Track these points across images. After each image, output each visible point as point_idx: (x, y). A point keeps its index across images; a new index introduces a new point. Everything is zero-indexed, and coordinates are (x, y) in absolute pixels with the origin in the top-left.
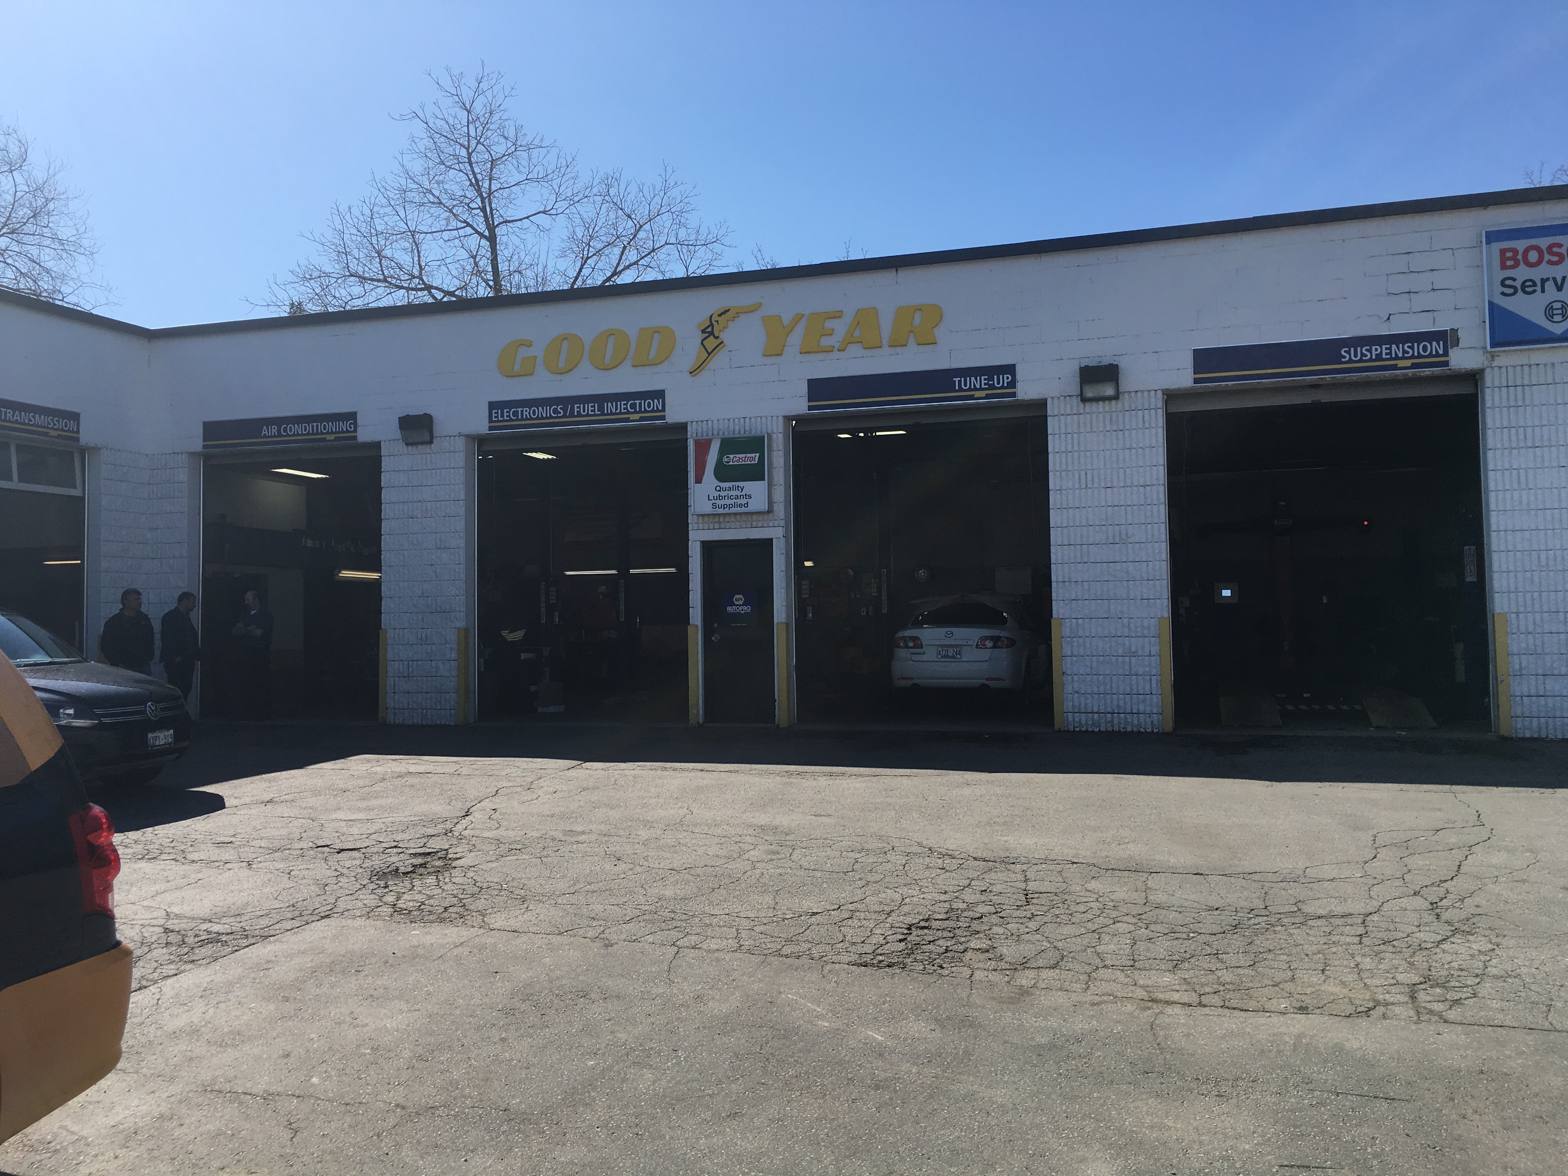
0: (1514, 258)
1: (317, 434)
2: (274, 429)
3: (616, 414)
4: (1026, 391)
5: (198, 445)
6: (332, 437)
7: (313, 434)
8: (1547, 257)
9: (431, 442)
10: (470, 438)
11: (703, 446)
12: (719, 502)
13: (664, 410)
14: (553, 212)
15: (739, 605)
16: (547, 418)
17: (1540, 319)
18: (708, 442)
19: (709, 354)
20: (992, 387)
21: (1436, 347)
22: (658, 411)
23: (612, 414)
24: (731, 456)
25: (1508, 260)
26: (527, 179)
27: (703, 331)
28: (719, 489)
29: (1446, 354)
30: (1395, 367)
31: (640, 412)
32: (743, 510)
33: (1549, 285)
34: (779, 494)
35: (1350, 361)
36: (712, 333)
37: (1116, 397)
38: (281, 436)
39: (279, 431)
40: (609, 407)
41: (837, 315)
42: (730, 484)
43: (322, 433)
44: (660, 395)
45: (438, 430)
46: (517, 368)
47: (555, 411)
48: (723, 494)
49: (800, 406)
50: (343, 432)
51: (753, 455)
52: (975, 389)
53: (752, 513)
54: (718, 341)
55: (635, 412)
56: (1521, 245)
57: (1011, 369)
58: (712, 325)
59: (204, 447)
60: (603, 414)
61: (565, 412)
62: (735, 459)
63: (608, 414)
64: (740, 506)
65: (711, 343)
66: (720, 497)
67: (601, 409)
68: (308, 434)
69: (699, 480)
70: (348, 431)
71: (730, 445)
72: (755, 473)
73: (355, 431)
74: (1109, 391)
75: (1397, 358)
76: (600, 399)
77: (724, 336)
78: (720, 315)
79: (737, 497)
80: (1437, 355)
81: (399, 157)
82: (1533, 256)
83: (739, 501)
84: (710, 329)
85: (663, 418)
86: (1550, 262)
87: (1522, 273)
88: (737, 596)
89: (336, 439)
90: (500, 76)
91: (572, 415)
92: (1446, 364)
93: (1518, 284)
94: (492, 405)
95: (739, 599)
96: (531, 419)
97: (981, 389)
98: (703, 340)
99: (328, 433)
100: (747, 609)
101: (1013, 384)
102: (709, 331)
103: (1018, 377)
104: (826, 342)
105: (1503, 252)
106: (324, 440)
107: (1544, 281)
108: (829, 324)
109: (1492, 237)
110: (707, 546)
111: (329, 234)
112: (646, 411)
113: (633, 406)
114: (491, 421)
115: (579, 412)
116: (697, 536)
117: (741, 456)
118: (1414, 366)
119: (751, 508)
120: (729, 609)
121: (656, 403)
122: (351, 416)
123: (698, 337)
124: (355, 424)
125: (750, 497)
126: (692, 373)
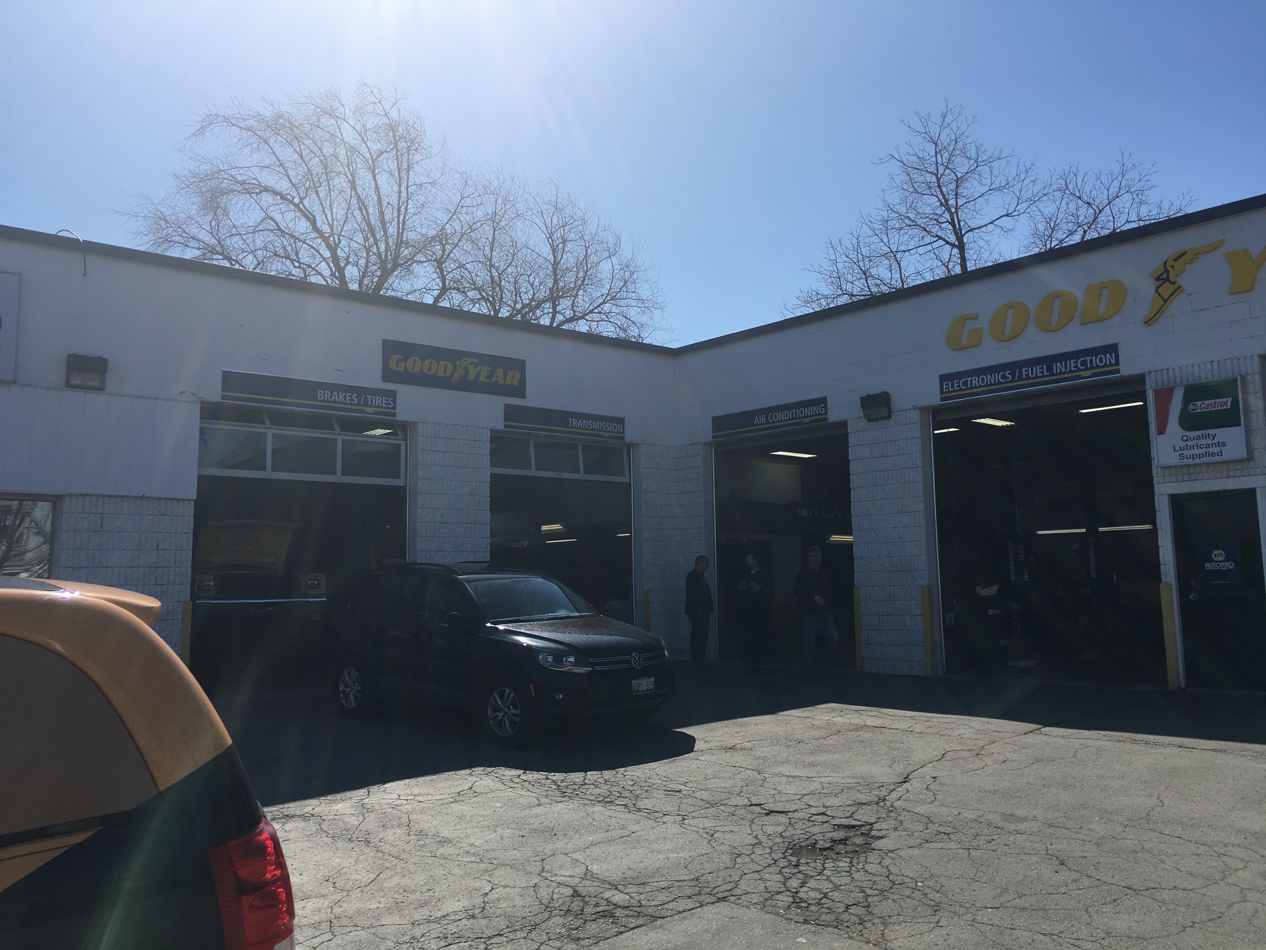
1: (796, 418)
2: (763, 418)
3: (1065, 373)
5: (708, 435)
6: (807, 420)
7: (793, 419)
9: (889, 417)
10: (925, 410)
11: (1164, 396)
12: (1186, 452)
13: (1117, 363)
14: (1015, 213)
15: (1218, 561)
16: (995, 384)
18: (1170, 391)
19: (1165, 301)
22: (1111, 364)
23: (1061, 373)
24: (1198, 403)
26: (990, 190)
27: (1157, 279)
28: (1186, 439)
31: (1092, 368)
32: (1217, 458)
36: (1167, 279)
38: (768, 422)
39: (767, 419)
40: (1058, 367)
42: (1199, 433)
43: (800, 418)
44: (1113, 349)
45: (895, 405)
46: (964, 341)
47: (1004, 377)
48: (1190, 443)
50: (816, 415)
51: (1224, 400)
53: (1228, 462)
54: (1176, 286)
55: (1087, 369)
58: (1166, 271)
59: (714, 437)
60: (1052, 374)
61: (1013, 377)
62: (1201, 406)
63: (1057, 374)
64: (1213, 454)
65: (1166, 290)
66: (1187, 447)
67: (1050, 369)
68: (789, 419)
69: (1161, 431)
70: (820, 414)
71: (1196, 392)
72: (1229, 419)
73: (826, 413)
76: (1049, 361)
77: (1180, 281)
78: (1175, 260)
79: (1208, 446)
81: (881, 194)
83: (1211, 450)
84: (1165, 276)
85: (1118, 371)
88: (1215, 552)
89: (811, 422)
90: (962, 108)
91: (1020, 378)
94: (943, 378)
95: (1218, 555)
96: (980, 386)
98: (1157, 288)
99: (805, 417)
100: (1229, 565)
102: (1164, 278)
106: (802, 423)
110: (1176, 501)
111: (826, 265)
112: (1098, 367)
113: (1084, 363)
114: (942, 392)
115: (1027, 375)
116: (1164, 489)
117: (1209, 402)
119: (1226, 456)
120: (1208, 566)
121: (1109, 358)
122: (823, 401)
123: (1151, 286)
124: (826, 407)
125: (1224, 444)
126: (1147, 322)
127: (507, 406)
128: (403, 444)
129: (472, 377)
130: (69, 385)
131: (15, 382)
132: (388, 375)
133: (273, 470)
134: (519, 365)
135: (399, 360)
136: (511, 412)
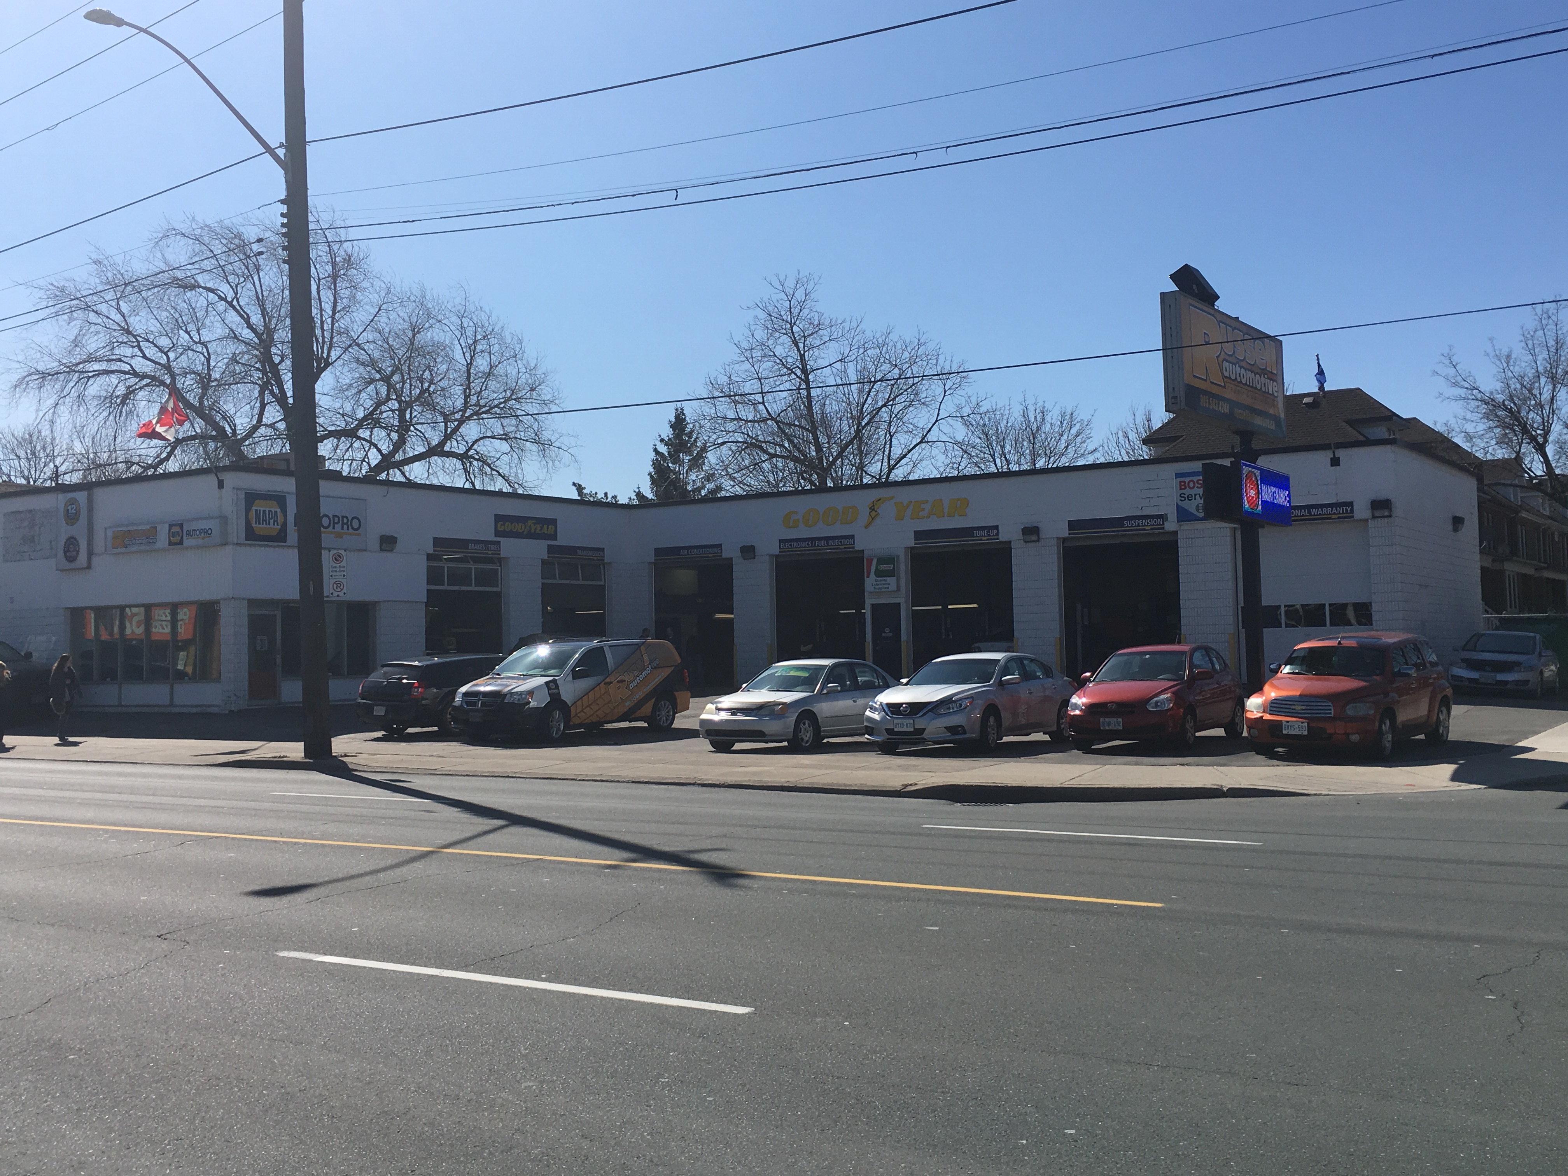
0: (1184, 485)
1: (705, 554)
2: (686, 552)
3: (834, 546)
4: (1003, 537)
5: (652, 559)
6: (710, 555)
7: (703, 554)
8: (1196, 485)
9: (754, 558)
10: (771, 556)
11: (870, 561)
12: (877, 587)
13: (854, 544)
15: (887, 632)
16: (804, 547)
17: (1194, 511)
18: (872, 560)
19: (873, 519)
20: (989, 535)
21: (1160, 521)
22: (851, 544)
23: (832, 545)
24: (881, 566)
25: (1182, 486)
27: (870, 508)
28: (876, 581)
29: (1163, 524)
30: (1145, 530)
31: (844, 545)
32: (887, 590)
33: (1197, 497)
34: (903, 583)
35: (1128, 526)
36: (874, 509)
37: (1038, 541)
38: (689, 555)
40: (831, 542)
41: (927, 502)
42: (881, 578)
43: (707, 553)
44: (852, 537)
45: (757, 552)
46: (791, 525)
47: (808, 544)
48: (878, 583)
49: (911, 543)
50: (716, 553)
51: (891, 565)
52: (982, 536)
53: (891, 592)
54: (877, 513)
55: (842, 545)
56: (1187, 480)
57: (997, 527)
58: (874, 505)
59: (655, 560)
60: (828, 545)
61: (812, 545)
62: (883, 567)
63: (830, 546)
64: (886, 588)
65: (873, 513)
66: (877, 585)
67: (827, 543)
68: (701, 554)
69: (868, 577)
70: (718, 553)
71: (881, 561)
72: (891, 574)
73: (721, 553)
74: (1034, 538)
75: (1145, 526)
76: (827, 539)
77: (879, 511)
78: (877, 501)
79: (884, 584)
80: (1160, 525)
82: (1191, 485)
83: (885, 586)
84: (873, 507)
85: (854, 548)
86: (1198, 487)
87: (1188, 492)
89: (713, 556)
91: (815, 546)
92: (1163, 528)
93: (1186, 496)
94: (781, 541)
95: (887, 630)
96: (798, 547)
97: (985, 536)
98: (870, 513)
99: (709, 553)
100: (891, 635)
101: (997, 534)
102: (872, 509)
103: (1000, 531)
104: (921, 514)
105: (1180, 482)
106: (708, 557)
107: (1195, 495)
108: (923, 506)
109: (1178, 475)
110: (873, 606)
112: (846, 544)
113: (841, 542)
114: (780, 548)
115: (818, 545)
116: (869, 602)
117: (885, 565)
118: (1152, 529)
119: (890, 589)
120: (883, 634)
121: (851, 541)
122: (720, 546)
123: (869, 511)
124: (721, 550)
125: (889, 584)
126: (866, 527)
127: (548, 545)
128: (499, 568)
129: (533, 531)
130: (381, 550)
131: (365, 550)
132: (497, 533)
133: (448, 585)
134: (554, 522)
135: (502, 525)
136: (550, 549)
